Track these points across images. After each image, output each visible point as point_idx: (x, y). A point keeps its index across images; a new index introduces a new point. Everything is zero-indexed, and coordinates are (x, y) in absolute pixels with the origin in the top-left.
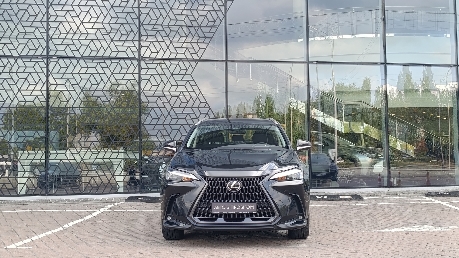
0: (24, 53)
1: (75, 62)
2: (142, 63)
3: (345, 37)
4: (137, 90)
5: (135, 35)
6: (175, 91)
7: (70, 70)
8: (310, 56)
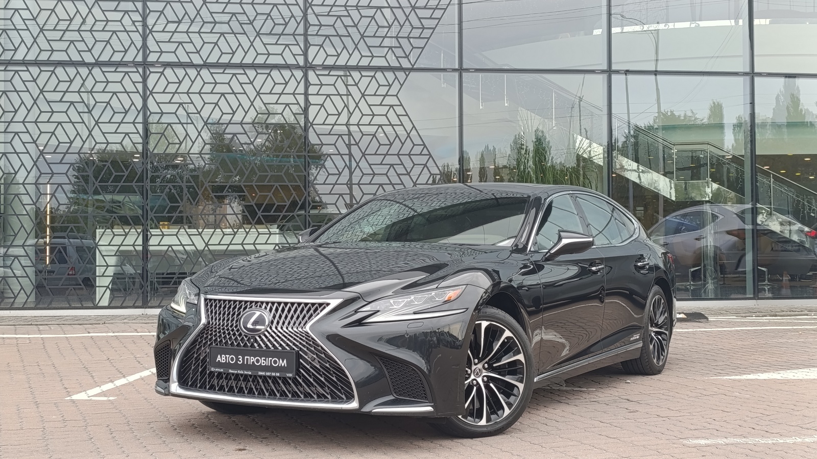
0: (105, 58)
1: (192, 72)
2: (311, 74)
3: (679, 25)
4: (302, 123)
5: (299, 24)
6: (369, 124)
7: (184, 87)
8: (613, 60)
